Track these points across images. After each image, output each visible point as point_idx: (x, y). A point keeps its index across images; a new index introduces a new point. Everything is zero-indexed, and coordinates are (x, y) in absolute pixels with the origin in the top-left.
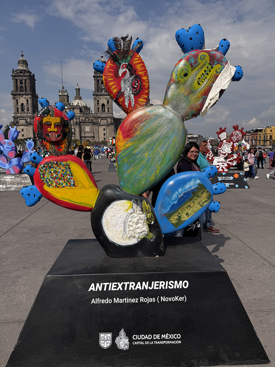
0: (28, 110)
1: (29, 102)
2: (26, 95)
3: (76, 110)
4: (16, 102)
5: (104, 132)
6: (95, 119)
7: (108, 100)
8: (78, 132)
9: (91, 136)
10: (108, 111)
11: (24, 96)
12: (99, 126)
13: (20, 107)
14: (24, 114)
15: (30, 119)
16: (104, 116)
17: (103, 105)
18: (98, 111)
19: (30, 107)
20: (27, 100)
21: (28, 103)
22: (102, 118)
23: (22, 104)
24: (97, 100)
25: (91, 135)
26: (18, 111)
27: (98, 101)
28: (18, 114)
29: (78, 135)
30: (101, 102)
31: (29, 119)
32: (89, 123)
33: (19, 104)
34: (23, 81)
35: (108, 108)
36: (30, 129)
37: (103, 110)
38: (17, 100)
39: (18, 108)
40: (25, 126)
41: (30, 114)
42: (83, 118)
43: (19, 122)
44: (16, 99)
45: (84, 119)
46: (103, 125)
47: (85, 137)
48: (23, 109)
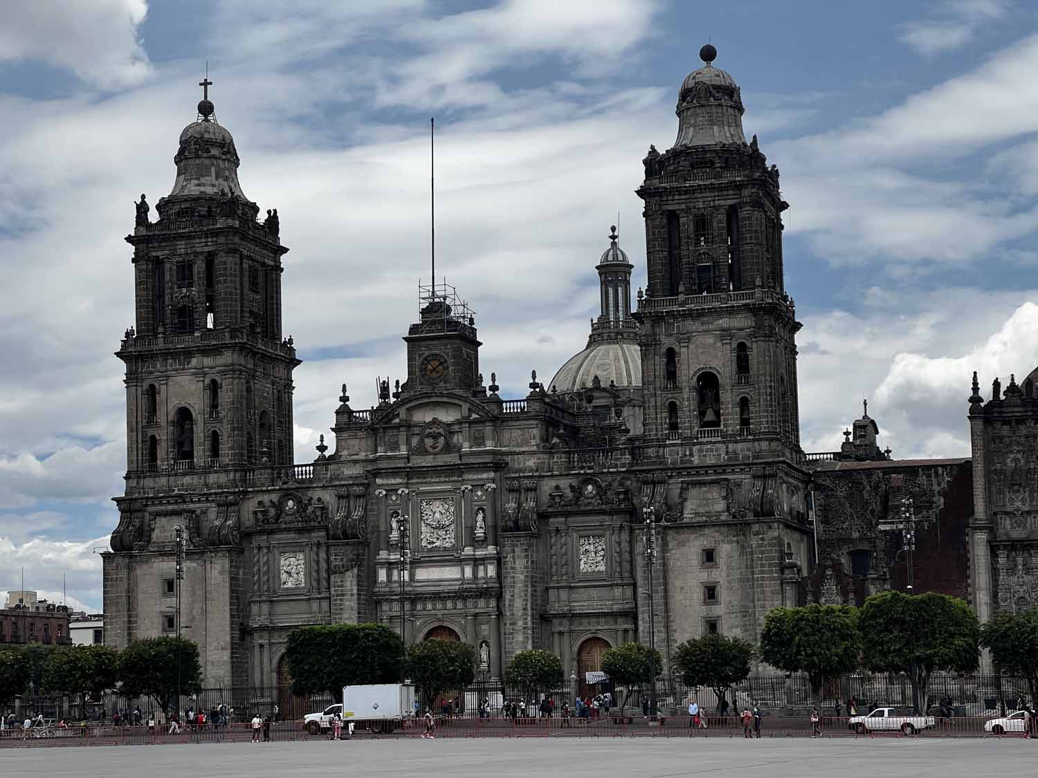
0: (215, 452)
1: (225, 397)
2: (205, 352)
3: (516, 433)
4: (143, 402)
5: (704, 576)
6: (646, 483)
7: (742, 347)
8: (519, 585)
9: (616, 608)
10: (745, 422)
11: (194, 361)
12: (671, 535)
13: (164, 435)
14: (187, 480)
15: (219, 505)
16: (711, 460)
17: (708, 382)
18: (674, 426)
19: (225, 430)
20: (214, 387)
21: (214, 406)
22: (696, 476)
23: (184, 415)
24: (664, 350)
25: (616, 599)
26: (153, 456)
27: (671, 355)
28: (149, 482)
29: (518, 603)
30: (690, 366)
31: (213, 511)
32: (603, 512)
33: (165, 414)
34: (199, 267)
35: (744, 403)
36: (215, 573)
37: (710, 416)
38: (152, 392)
39: (154, 441)
40: (187, 554)
41: (223, 478)
42: (564, 483)
43: (151, 529)
44: (146, 385)
45: (572, 487)
46: (702, 526)
47: (573, 617)
48: (186, 448)
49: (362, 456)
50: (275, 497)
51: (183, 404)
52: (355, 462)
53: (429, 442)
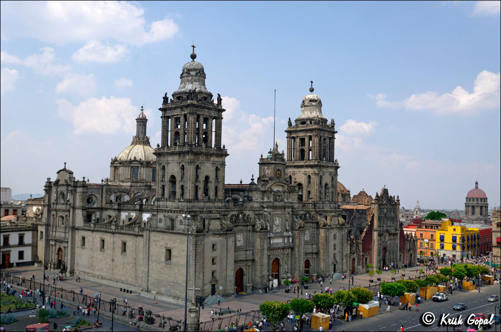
0: (216, 194)
9: (313, 251)
10: (332, 199)
11: (212, 159)
12: (330, 230)
13: (201, 186)
14: (208, 204)
18: (320, 198)
20: (217, 169)
21: (217, 177)
23: (207, 178)
25: (314, 248)
26: (197, 194)
27: (321, 177)
28: (196, 204)
30: (324, 181)
32: (311, 223)
33: (202, 178)
35: (332, 193)
38: (197, 168)
39: (197, 188)
40: (220, 235)
41: (220, 205)
43: (209, 224)
44: (196, 165)
46: (334, 228)
49: (259, 200)
50: (235, 213)
51: (207, 175)
52: (257, 202)
53: (278, 197)
